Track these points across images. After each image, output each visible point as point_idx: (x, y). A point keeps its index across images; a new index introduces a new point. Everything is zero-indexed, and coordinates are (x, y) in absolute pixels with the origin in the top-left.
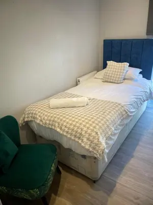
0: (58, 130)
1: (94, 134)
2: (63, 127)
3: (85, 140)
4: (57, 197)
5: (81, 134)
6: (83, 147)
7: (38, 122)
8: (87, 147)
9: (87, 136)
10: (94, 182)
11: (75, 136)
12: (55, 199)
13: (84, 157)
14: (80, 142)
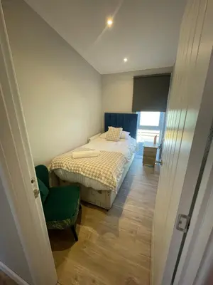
0: (82, 173)
1: (109, 173)
2: (86, 171)
3: (103, 178)
4: (81, 226)
5: (100, 174)
6: (102, 184)
7: (65, 168)
8: (105, 183)
9: (104, 175)
10: (107, 210)
11: (95, 177)
12: (79, 228)
13: (100, 192)
14: (99, 180)
